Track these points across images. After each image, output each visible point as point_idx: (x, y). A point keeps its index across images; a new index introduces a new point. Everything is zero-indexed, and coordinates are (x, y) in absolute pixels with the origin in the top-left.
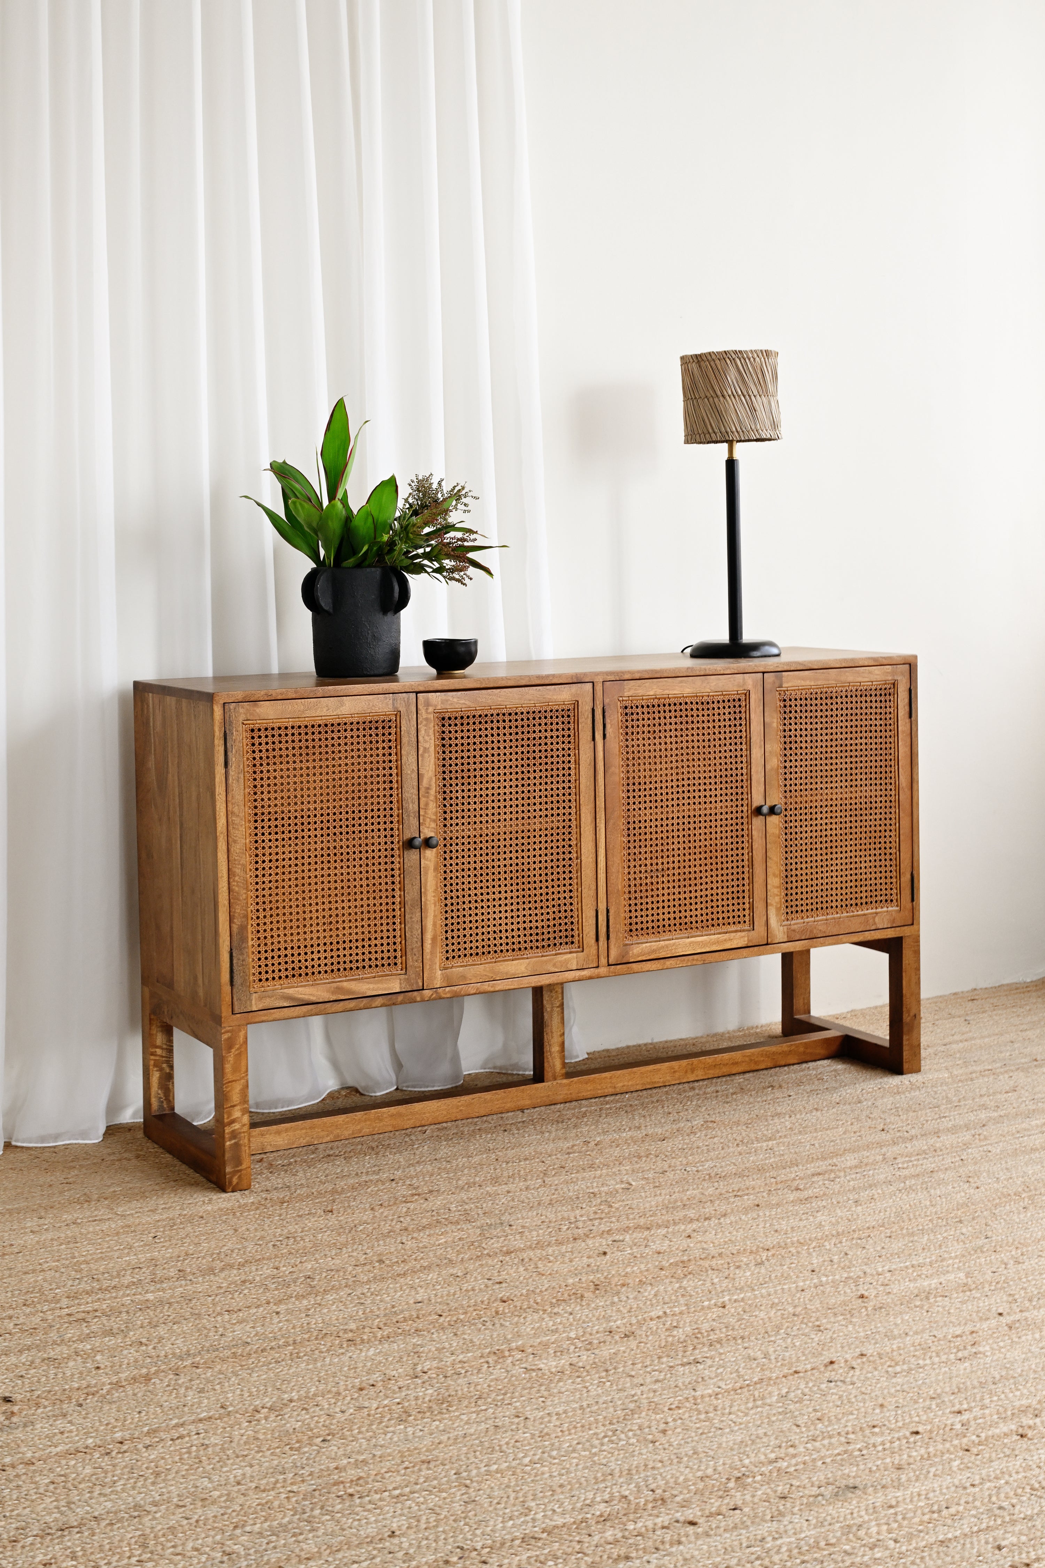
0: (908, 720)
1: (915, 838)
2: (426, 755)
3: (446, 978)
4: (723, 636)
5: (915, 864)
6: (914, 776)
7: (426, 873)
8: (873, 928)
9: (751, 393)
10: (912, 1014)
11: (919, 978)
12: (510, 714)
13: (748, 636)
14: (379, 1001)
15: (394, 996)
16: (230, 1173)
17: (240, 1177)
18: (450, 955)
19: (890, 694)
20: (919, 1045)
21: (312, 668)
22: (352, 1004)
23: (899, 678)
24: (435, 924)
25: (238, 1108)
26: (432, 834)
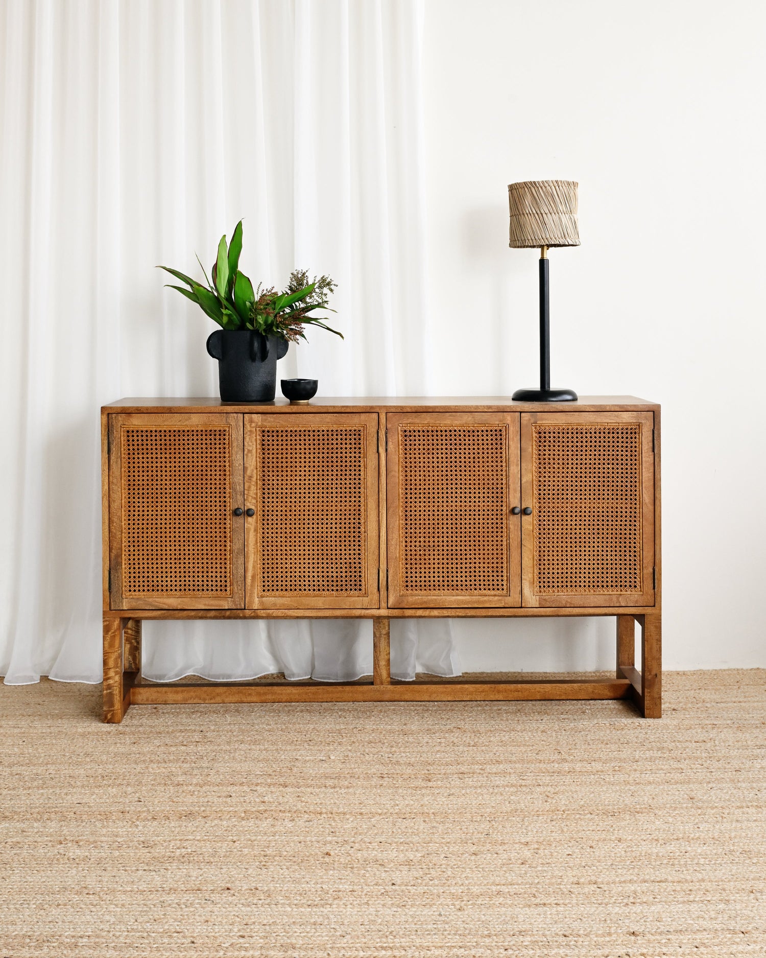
0: (651, 453)
1: (657, 542)
2: (250, 455)
3: (261, 603)
5: (657, 561)
6: (657, 495)
7: (248, 533)
8: (618, 605)
9: (543, 212)
10: (654, 673)
11: (660, 647)
12: (314, 431)
14: (212, 614)
15: (223, 612)
16: (105, 711)
17: (112, 715)
18: (266, 588)
19: (635, 433)
20: (660, 697)
22: (193, 613)
23: (643, 422)
24: (254, 567)
25: (113, 670)
26: (253, 507)
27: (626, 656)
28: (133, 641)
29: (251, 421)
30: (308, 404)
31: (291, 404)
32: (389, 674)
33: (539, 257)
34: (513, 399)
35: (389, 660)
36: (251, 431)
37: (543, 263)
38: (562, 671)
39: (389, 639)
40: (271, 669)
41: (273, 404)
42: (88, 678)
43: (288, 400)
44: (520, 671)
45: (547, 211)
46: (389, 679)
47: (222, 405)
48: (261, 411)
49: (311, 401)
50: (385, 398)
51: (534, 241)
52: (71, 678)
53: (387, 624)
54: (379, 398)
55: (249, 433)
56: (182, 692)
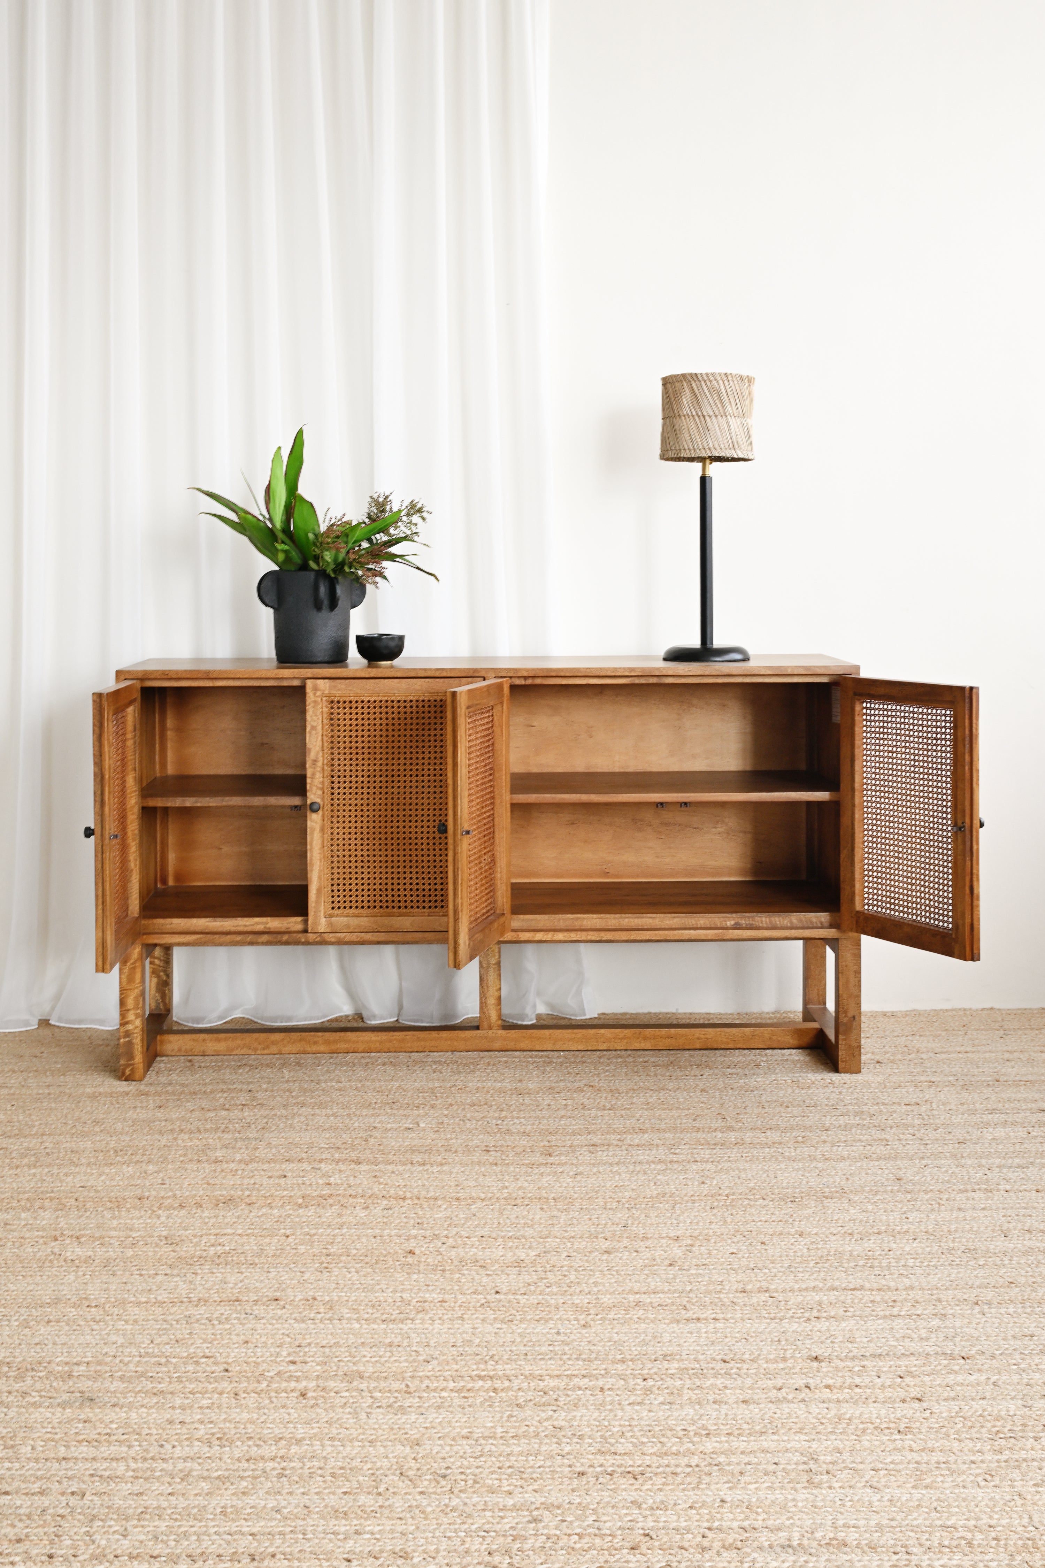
2: (314, 732)
3: (330, 924)
4: (694, 641)
7: (312, 833)
9: (705, 414)
10: (850, 1014)
11: (859, 981)
12: (399, 701)
13: (719, 641)
14: (265, 938)
15: (279, 936)
16: (123, 1065)
17: (132, 1070)
18: (336, 905)
20: (859, 1047)
21: (273, 655)
22: (239, 938)
24: (319, 877)
25: (132, 1012)
26: (318, 800)
27: (815, 992)
28: (162, 974)
29: (315, 689)
30: (392, 667)
31: (370, 666)
32: (500, 1016)
33: (700, 474)
34: (665, 659)
35: (499, 997)
36: (315, 702)
37: (704, 481)
38: (729, 1011)
39: (499, 970)
40: (346, 1009)
41: (346, 666)
42: (101, 1022)
43: (365, 662)
44: (674, 1011)
45: (711, 413)
46: (500, 1022)
47: (278, 668)
48: (328, 675)
49: (396, 662)
50: (495, 659)
51: (693, 451)
52: (80, 1022)
53: (497, 950)
54: (486, 659)
55: (312, 705)
56: (226, 1039)
